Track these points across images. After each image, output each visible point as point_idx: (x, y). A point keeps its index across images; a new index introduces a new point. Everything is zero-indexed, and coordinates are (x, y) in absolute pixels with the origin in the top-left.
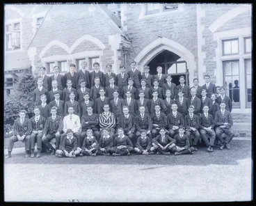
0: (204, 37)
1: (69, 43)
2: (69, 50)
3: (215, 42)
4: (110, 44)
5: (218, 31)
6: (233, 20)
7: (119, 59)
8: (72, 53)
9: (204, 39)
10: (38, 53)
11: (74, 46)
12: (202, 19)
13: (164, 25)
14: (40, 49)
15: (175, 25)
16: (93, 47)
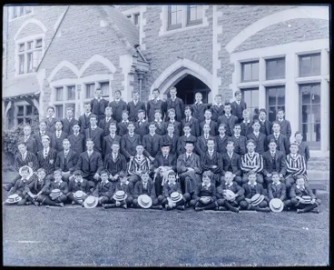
0: (219, 58)
1: (79, 65)
2: (79, 73)
3: (232, 66)
4: (121, 66)
5: (235, 51)
6: (253, 38)
7: (131, 84)
8: (82, 77)
9: (219, 62)
10: (47, 75)
11: (84, 68)
12: (219, 36)
13: (185, 44)
14: (48, 72)
15: (198, 43)
16: (103, 69)
